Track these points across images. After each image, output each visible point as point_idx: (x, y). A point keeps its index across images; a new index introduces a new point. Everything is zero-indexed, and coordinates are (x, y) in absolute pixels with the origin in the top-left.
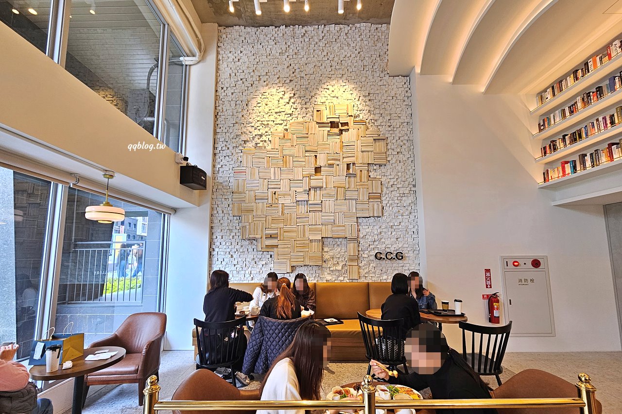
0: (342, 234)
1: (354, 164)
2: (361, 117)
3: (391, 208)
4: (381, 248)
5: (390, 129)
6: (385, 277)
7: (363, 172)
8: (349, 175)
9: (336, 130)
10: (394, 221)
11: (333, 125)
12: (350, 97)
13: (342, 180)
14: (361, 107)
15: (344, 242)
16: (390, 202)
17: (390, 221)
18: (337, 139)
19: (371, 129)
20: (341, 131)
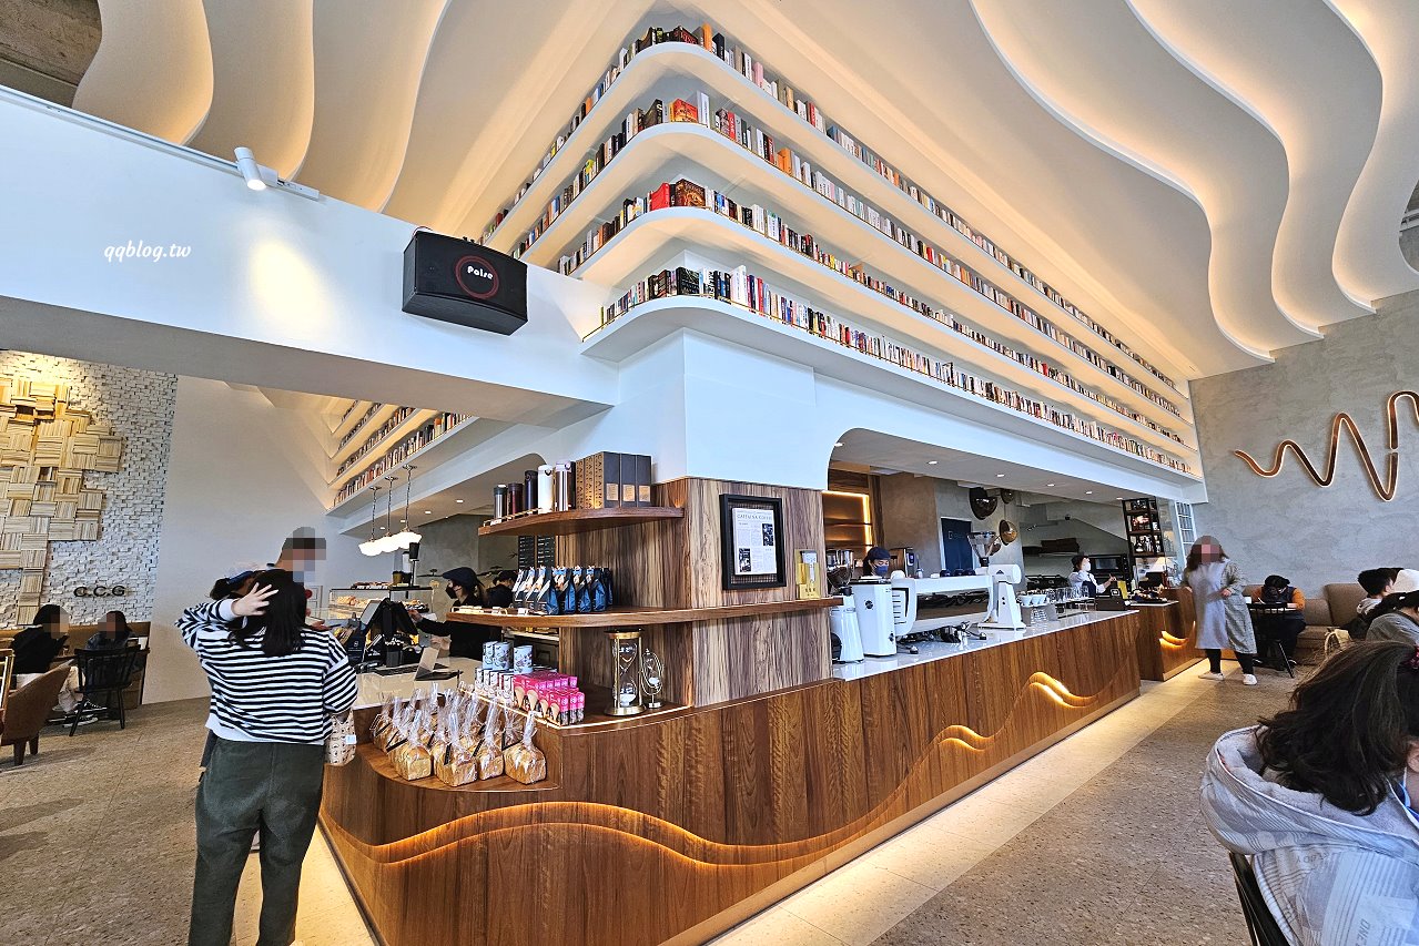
0: (17, 564)
1: (55, 468)
2: (83, 405)
3: (117, 530)
4: (89, 581)
5: (132, 427)
6: (90, 619)
7: (72, 480)
8: (42, 483)
9: (29, 419)
10: (119, 546)
11: (22, 409)
12: (66, 374)
13: (29, 488)
14: (84, 391)
15: (16, 574)
16: (116, 522)
17: (113, 546)
18: (28, 431)
19: (98, 424)
20: (38, 422)
